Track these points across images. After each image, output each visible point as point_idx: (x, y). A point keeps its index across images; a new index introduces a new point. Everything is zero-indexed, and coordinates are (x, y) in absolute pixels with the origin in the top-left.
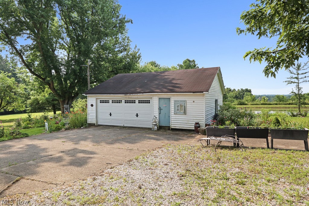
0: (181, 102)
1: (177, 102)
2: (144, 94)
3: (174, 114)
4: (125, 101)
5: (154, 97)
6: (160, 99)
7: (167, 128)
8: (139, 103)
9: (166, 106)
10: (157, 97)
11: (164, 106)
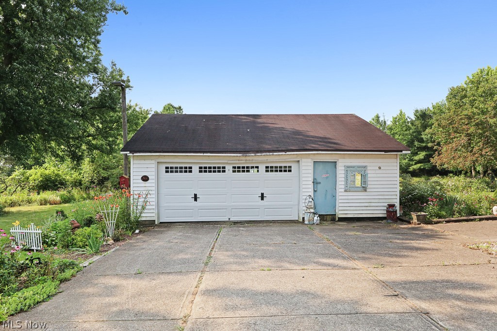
0: (359, 169)
1: (352, 169)
2: (287, 153)
3: (346, 191)
4: (234, 167)
5: (304, 160)
6: (317, 165)
7: (329, 218)
8: (267, 171)
9: (327, 178)
10: (310, 160)
11: (324, 176)
